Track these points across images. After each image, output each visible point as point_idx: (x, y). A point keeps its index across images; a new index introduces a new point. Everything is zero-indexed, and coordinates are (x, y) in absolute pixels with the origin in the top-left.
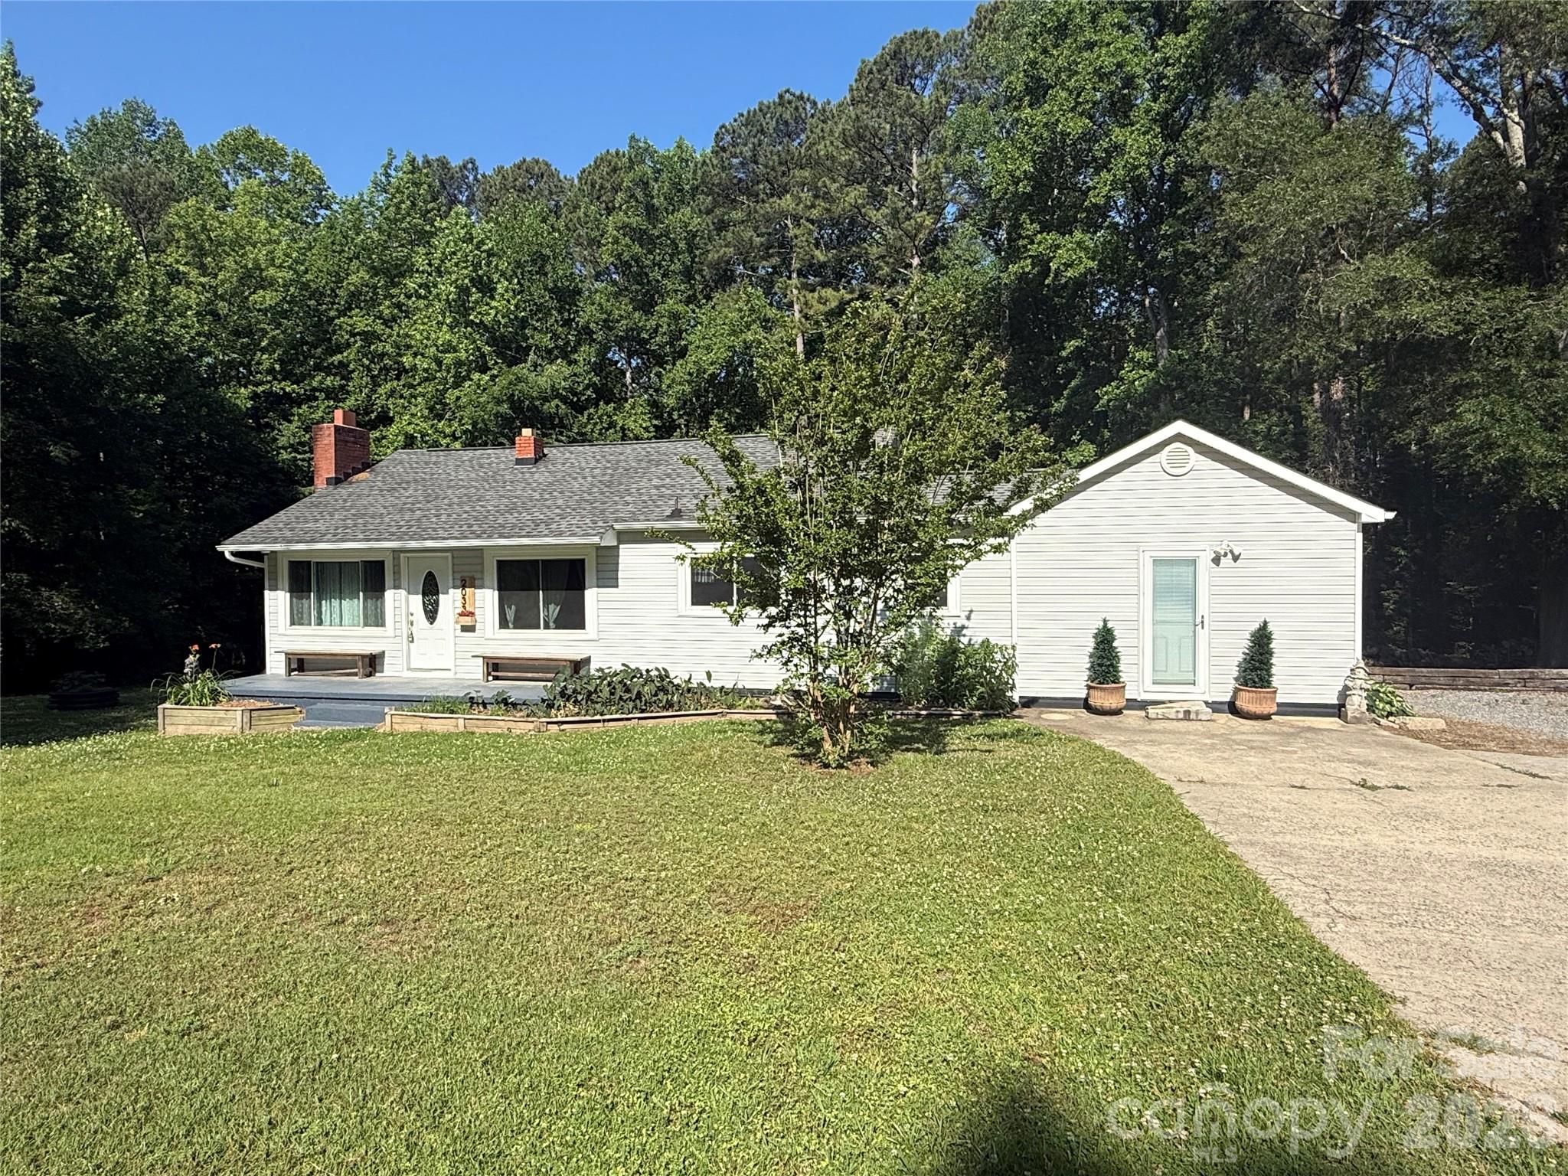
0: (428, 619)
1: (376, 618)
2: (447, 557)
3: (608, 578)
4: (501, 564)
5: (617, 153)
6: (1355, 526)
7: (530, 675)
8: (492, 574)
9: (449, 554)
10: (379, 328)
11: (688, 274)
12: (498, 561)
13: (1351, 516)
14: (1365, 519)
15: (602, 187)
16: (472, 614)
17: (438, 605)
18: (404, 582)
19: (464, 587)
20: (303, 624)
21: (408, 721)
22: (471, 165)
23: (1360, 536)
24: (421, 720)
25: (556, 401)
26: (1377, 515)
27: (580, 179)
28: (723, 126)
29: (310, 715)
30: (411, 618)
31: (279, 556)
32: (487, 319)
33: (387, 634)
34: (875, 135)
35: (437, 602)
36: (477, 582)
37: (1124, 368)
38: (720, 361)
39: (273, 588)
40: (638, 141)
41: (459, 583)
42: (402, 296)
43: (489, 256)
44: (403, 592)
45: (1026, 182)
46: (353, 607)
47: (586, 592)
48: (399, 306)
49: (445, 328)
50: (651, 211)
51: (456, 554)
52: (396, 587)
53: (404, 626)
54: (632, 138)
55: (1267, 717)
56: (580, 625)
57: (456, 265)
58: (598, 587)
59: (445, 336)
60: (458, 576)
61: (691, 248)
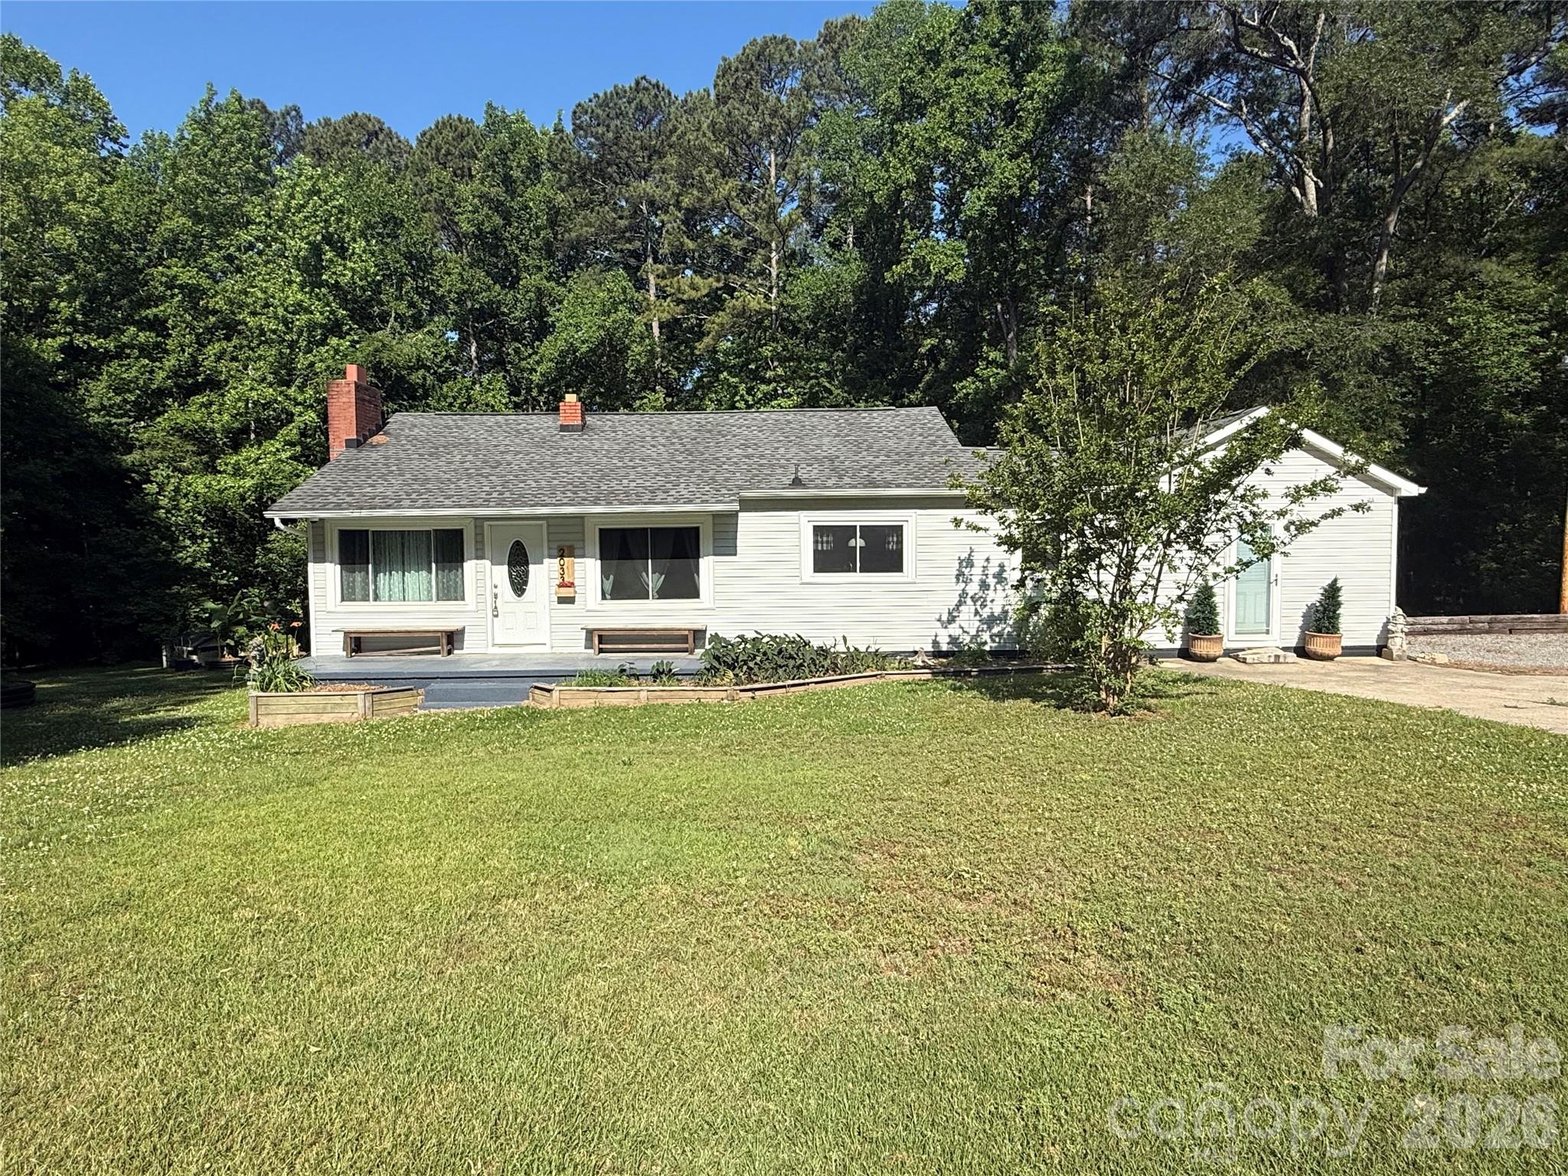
0: (514, 590)
1: (452, 592)
2: (541, 525)
3: (727, 545)
4: (604, 534)
5: (460, 120)
6: (1392, 499)
7: (644, 646)
8: (593, 543)
9: (544, 523)
10: (205, 283)
11: (548, 250)
12: (601, 530)
13: (1389, 489)
14: (1404, 494)
15: (448, 153)
16: (572, 585)
17: (527, 577)
18: (488, 552)
19: (562, 557)
20: (354, 600)
21: (578, 696)
22: (295, 112)
23: (1396, 507)
24: (595, 694)
25: (422, 372)
26: (1411, 490)
27: (420, 142)
28: (580, 105)
29: (431, 696)
30: (495, 590)
31: (327, 525)
32: (343, 281)
33: (468, 608)
34: (744, 131)
35: (526, 574)
36: (577, 552)
37: (978, 366)
38: (593, 340)
39: (320, 559)
40: (495, 109)
41: (555, 552)
42: (232, 249)
43: (341, 212)
44: (487, 563)
45: (908, 190)
46: (418, 580)
47: (701, 560)
48: (230, 259)
49: (295, 287)
50: (507, 181)
51: (552, 522)
52: (480, 556)
53: (489, 598)
54: (490, 105)
55: (1330, 658)
56: (693, 593)
57: (306, 218)
58: (715, 555)
59: (294, 295)
60: (555, 545)
61: (552, 223)
